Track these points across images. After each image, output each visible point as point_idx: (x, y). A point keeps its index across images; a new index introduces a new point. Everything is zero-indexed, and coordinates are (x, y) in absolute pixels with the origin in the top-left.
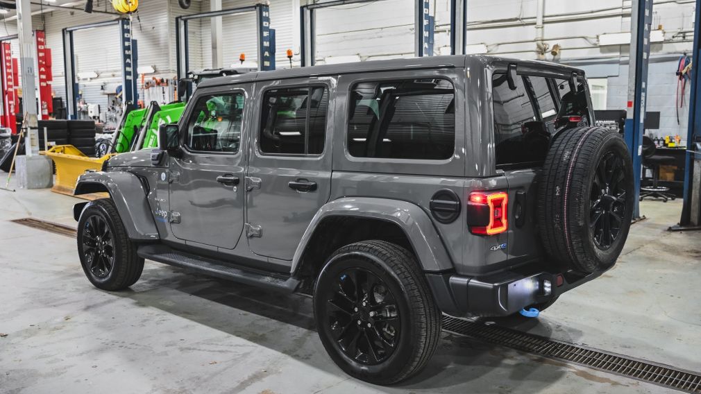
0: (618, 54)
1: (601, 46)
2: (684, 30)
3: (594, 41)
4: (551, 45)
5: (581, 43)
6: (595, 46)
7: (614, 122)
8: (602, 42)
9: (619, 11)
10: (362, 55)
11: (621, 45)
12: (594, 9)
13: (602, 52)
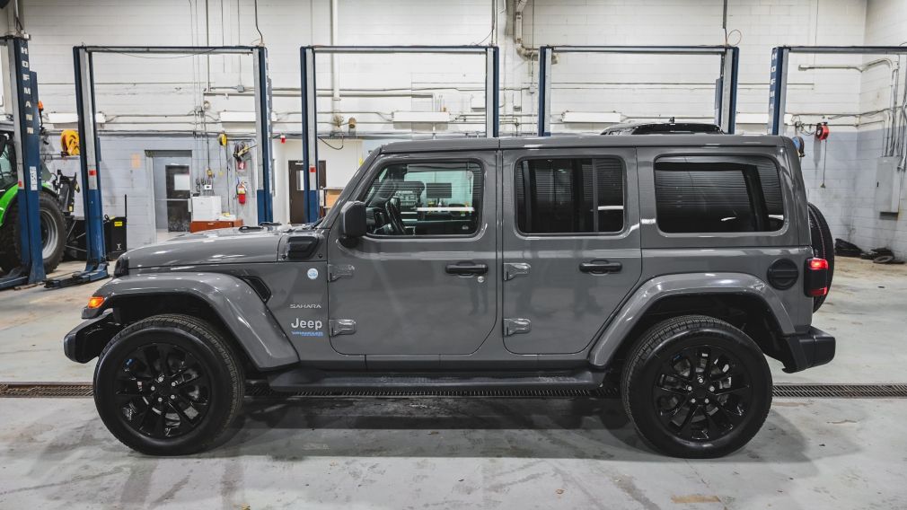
0: (410, 130)
1: (394, 122)
2: (465, 113)
3: (389, 117)
4: (346, 118)
5: (375, 118)
6: (389, 122)
7: (411, 192)
8: (396, 119)
9: (409, 92)
10: (106, 113)
11: (412, 122)
12: (387, 88)
13: (395, 127)
